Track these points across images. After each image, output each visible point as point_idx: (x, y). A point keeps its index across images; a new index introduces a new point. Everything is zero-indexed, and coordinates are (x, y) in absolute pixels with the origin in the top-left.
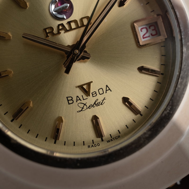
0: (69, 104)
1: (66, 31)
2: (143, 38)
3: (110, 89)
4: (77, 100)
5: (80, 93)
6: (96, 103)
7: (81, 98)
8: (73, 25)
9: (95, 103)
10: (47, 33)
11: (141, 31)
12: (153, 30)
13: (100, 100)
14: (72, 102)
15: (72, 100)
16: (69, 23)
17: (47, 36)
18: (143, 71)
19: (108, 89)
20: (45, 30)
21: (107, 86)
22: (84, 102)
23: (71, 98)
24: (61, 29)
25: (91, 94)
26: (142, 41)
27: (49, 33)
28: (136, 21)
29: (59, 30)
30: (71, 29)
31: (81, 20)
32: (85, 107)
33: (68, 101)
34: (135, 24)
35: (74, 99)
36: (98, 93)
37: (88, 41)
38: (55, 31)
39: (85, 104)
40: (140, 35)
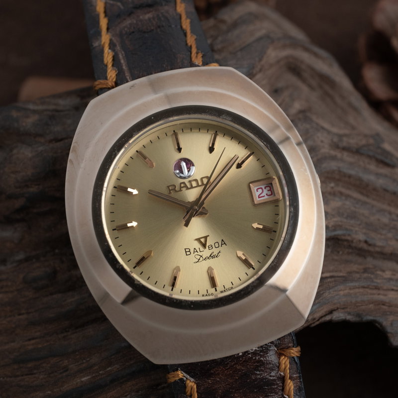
0: (187, 255)
1: (188, 188)
2: (259, 197)
3: (225, 243)
4: (194, 252)
5: (197, 245)
6: (212, 256)
7: (198, 251)
8: (194, 184)
9: (210, 256)
10: (170, 190)
11: (257, 191)
12: (268, 190)
13: (215, 253)
14: (189, 253)
15: (189, 251)
16: (190, 182)
17: (170, 193)
20: (168, 187)
21: (222, 240)
23: (188, 250)
24: (183, 187)
25: (207, 247)
26: (257, 200)
27: (171, 190)
28: (252, 182)
29: (181, 187)
30: (192, 187)
31: (202, 179)
32: (201, 259)
33: (186, 252)
34: (251, 185)
35: (192, 251)
36: (213, 246)
37: (210, 196)
38: (177, 188)
39: (201, 256)
40: (255, 195)
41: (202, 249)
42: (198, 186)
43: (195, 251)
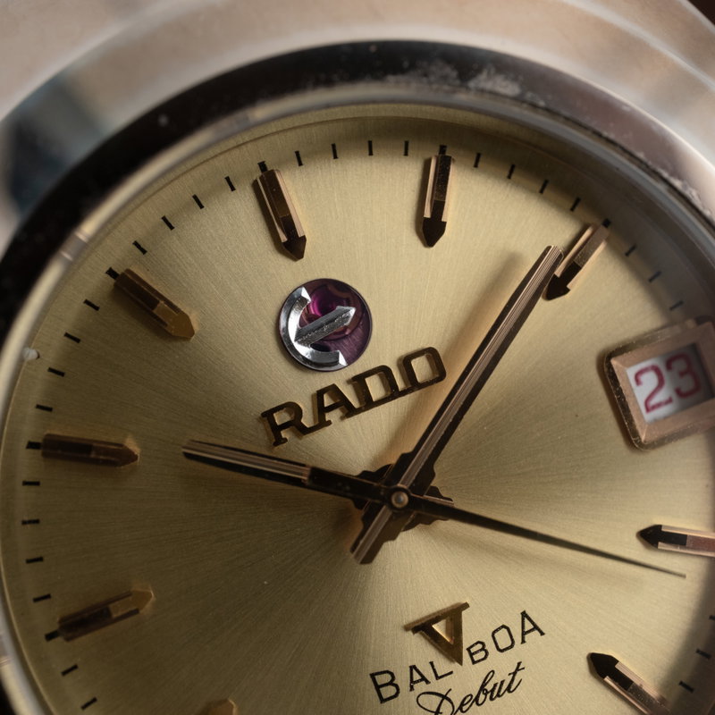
0: (383, 700)
2: (648, 410)
3: (536, 627)
4: (412, 682)
5: (420, 652)
6: (489, 687)
7: (429, 674)
8: (375, 388)
9: (482, 688)
10: (276, 429)
11: (638, 382)
12: (682, 374)
13: (502, 675)
14: (392, 690)
15: (391, 683)
17: (279, 441)
18: (660, 543)
19: (528, 626)
20: (268, 415)
21: (524, 615)
22: (439, 686)
23: (387, 678)
24: (331, 408)
26: (645, 421)
30: (368, 403)
31: (405, 363)
32: (446, 706)
33: (378, 687)
34: (614, 362)
35: (403, 679)
36: (490, 646)
39: (444, 697)
40: (636, 402)
41: (443, 665)
42: (393, 393)
43: (416, 677)
